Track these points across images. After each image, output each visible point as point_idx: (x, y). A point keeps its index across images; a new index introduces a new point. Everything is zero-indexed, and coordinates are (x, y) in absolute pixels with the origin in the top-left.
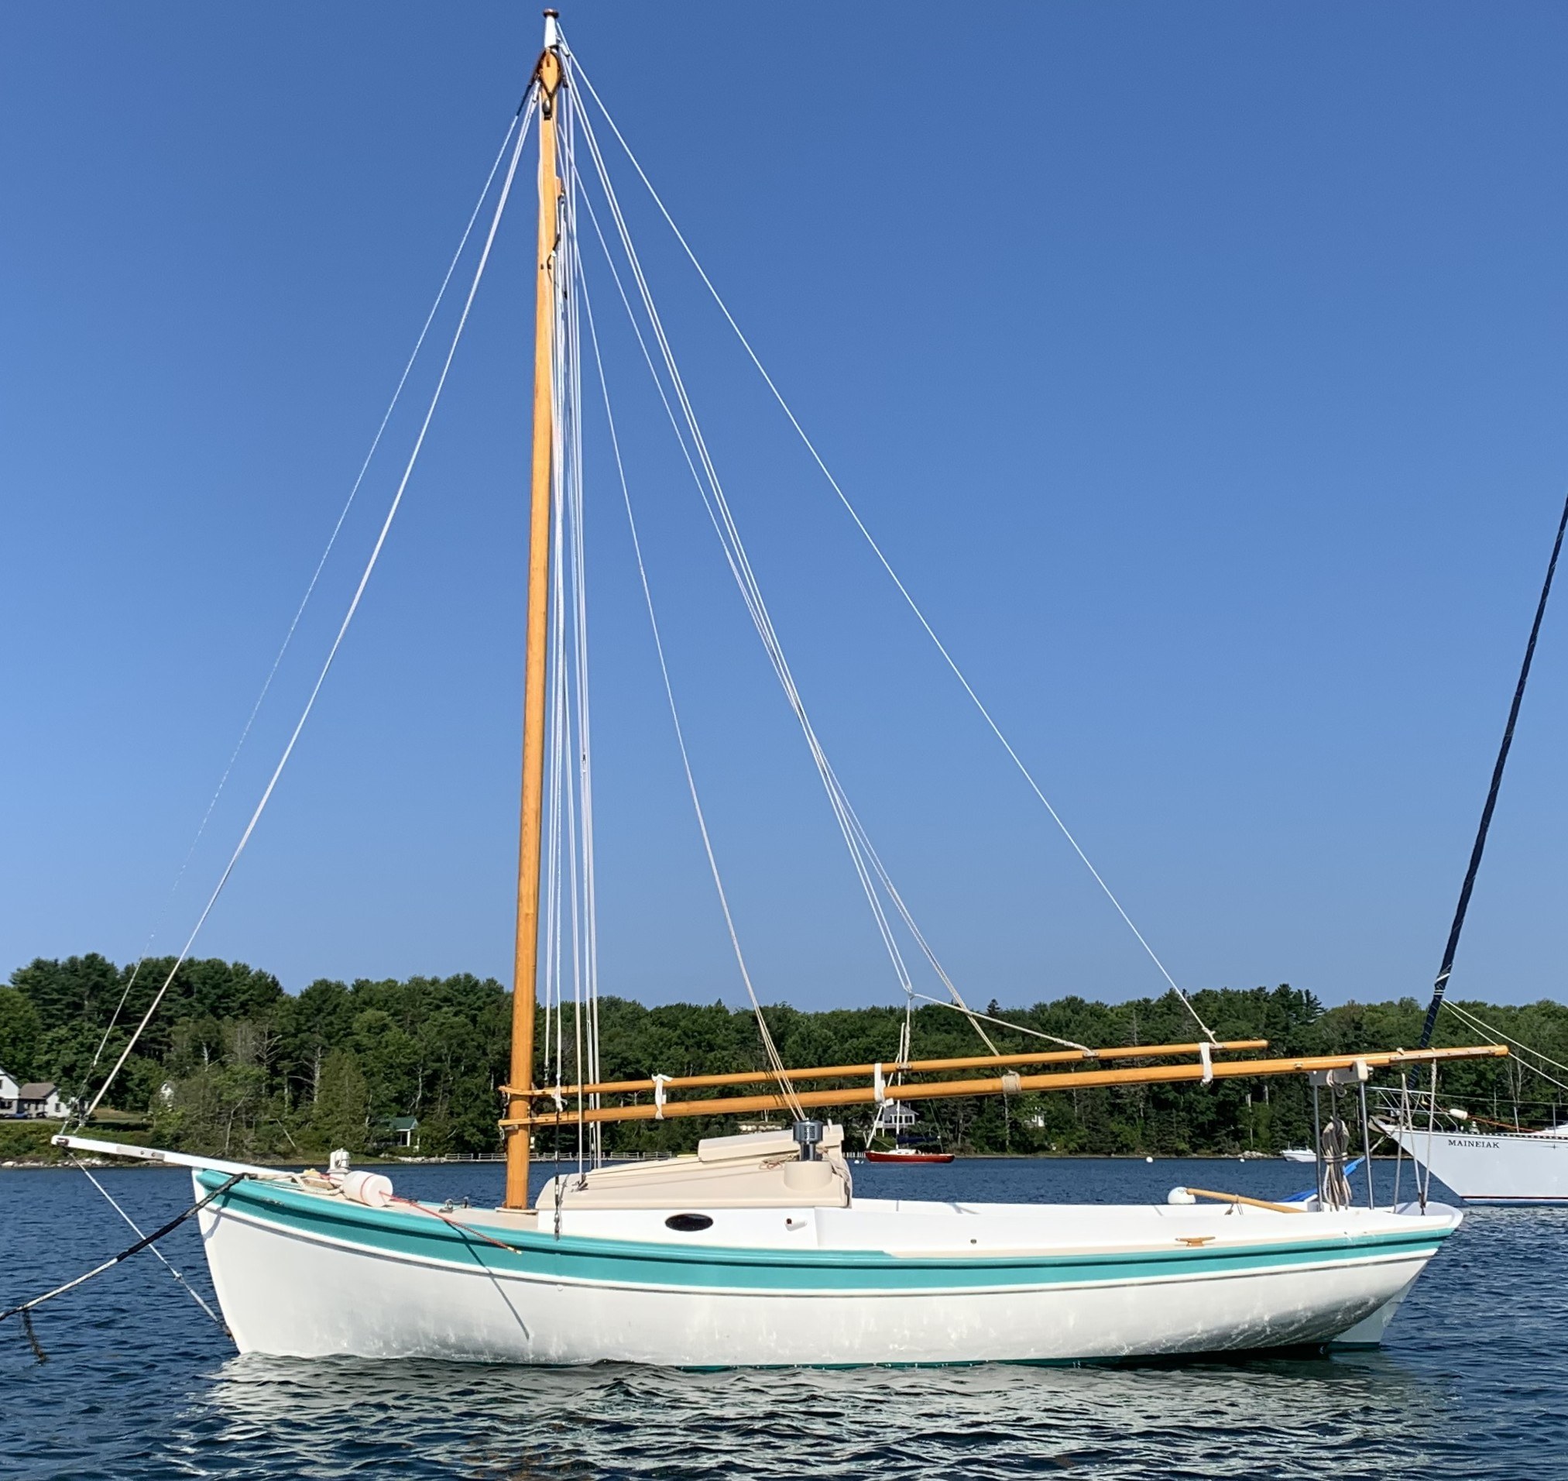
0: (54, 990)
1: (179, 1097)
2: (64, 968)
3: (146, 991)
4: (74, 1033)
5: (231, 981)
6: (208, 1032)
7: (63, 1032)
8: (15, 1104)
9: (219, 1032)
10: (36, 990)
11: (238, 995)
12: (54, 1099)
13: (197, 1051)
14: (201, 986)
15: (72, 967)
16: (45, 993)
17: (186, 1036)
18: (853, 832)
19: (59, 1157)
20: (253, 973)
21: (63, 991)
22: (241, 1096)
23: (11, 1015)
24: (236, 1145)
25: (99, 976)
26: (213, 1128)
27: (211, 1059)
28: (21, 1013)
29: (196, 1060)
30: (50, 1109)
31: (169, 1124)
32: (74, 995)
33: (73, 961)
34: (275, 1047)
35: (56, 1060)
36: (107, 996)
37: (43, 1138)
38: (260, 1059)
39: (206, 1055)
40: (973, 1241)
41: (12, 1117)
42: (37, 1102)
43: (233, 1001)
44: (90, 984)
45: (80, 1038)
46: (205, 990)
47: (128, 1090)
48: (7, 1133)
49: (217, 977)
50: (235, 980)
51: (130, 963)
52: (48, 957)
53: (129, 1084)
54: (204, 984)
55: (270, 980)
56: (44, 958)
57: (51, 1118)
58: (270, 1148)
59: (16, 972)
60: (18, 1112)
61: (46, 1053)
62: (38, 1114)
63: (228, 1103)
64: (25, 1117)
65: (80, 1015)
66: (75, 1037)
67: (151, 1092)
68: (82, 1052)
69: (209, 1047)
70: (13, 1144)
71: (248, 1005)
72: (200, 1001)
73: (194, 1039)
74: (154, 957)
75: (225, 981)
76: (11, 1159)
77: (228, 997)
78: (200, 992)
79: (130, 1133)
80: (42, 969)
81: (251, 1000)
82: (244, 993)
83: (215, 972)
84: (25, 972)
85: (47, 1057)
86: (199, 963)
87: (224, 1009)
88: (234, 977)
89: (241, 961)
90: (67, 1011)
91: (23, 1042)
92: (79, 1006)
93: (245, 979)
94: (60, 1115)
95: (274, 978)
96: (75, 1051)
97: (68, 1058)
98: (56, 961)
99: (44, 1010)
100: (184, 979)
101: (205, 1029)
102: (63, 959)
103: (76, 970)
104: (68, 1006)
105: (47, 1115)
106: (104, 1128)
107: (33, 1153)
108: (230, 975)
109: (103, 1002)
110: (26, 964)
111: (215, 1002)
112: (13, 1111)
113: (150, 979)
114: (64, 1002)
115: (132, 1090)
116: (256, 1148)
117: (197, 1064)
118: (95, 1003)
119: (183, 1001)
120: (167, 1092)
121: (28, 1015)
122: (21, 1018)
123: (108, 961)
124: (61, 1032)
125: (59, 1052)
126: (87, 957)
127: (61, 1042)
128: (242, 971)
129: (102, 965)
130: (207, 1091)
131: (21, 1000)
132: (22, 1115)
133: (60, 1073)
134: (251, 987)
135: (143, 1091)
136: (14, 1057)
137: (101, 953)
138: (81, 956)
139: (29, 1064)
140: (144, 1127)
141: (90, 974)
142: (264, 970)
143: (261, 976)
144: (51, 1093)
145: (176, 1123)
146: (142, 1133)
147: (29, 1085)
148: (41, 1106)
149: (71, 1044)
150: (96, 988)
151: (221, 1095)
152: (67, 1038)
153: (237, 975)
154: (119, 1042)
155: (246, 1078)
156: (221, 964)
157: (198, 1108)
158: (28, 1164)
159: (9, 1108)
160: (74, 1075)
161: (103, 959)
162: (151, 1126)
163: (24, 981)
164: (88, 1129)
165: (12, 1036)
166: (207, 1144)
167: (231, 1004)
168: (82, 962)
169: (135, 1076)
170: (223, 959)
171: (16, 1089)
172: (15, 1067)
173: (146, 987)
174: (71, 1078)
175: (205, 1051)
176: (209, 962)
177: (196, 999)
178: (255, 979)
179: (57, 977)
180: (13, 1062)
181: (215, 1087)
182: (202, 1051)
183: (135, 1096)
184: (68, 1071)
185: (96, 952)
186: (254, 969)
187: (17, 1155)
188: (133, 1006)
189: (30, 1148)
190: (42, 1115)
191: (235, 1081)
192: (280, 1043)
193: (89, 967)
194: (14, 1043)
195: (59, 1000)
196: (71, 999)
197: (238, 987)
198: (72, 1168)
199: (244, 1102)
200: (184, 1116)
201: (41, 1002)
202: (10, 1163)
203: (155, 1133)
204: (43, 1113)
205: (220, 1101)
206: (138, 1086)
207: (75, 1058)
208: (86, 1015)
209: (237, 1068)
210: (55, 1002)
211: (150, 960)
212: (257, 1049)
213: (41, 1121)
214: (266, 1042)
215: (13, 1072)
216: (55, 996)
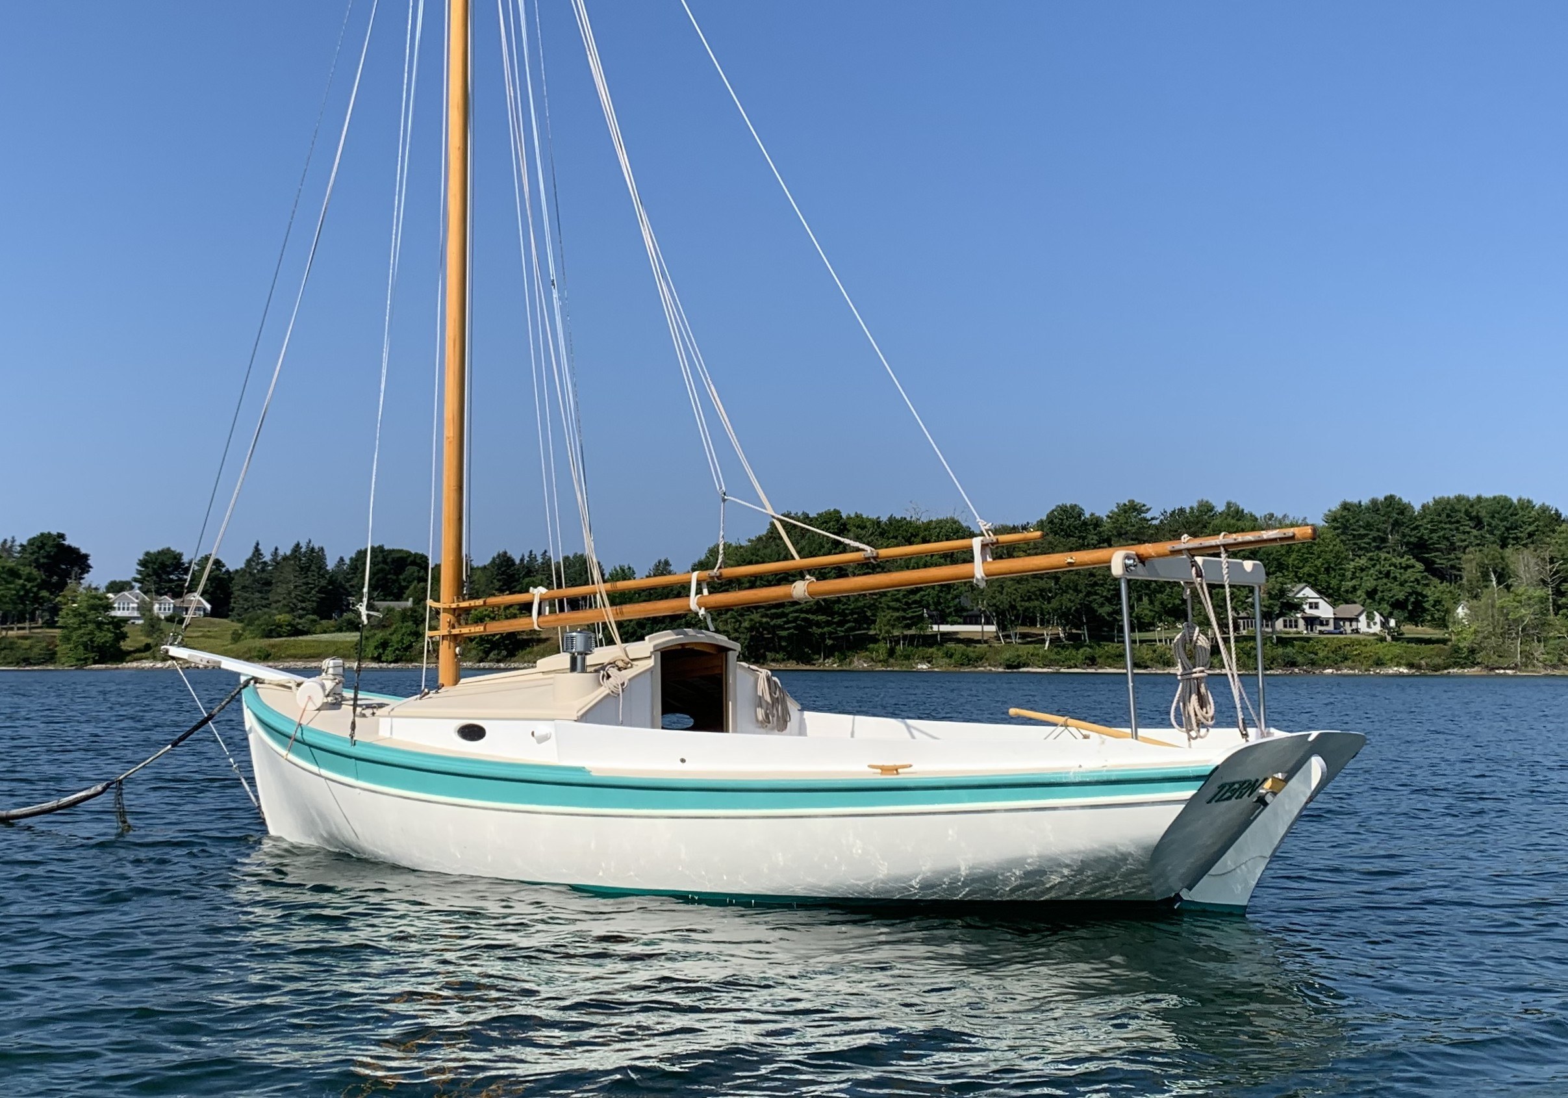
0: (1360, 526)
1: (1474, 614)
2: (1367, 508)
3: (1440, 526)
4: (1373, 562)
5: (1516, 515)
6: (1493, 560)
7: (1363, 561)
8: (1332, 622)
9: (1503, 558)
10: (1345, 528)
11: (1525, 527)
12: (1363, 618)
13: (1485, 577)
14: (1490, 520)
15: (1374, 507)
16: (1354, 530)
17: (1474, 563)
18: (677, 322)
19: (1371, 666)
20: (1537, 507)
21: (1368, 526)
22: (1527, 614)
23: (1322, 549)
24: (1527, 657)
25: (1398, 514)
26: (1504, 642)
27: (1499, 583)
28: (1331, 547)
29: (1485, 583)
30: (1362, 624)
31: (1465, 639)
32: (1378, 530)
33: (1374, 502)
34: (1557, 572)
35: (1360, 585)
36: (1407, 531)
37: (1356, 650)
38: (1544, 582)
39: (1494, 579)
40: (683, 761)
41: (1330, 633)
42: (1351, 620)
43: (1521, 532)
44: (1391, 520)
45: (1378, 567)
46: (1494, 523)
47: (1425, 610)
48: (1325, 646)
49: (1503, 512)
50: (1521, 513)
51: (1425, 502)
52: (1353, 499)
53: (1426, 605)
54: (1493, 517)
55: (1553, 512)
56: (1349, 500)
57: (1364, 634)
58: (1560, 660)
59: (1327, 513)
60: (1335, 628)
61: (1352, 579)
62: (1353, 630)
63: (1514, 620)
64: (1341, 633)
65: (1385, 547)
66: (1374, 566)
67: (1447, 611)
68: (1381, 578)
69: (1495, 572)
70: (1331, 655)
71: (1534, 535)
72: (1491, 533)
73: (1481, 565)
74: (1446, 496)
75: (1511, 515)
76: (1330, 667)
77: (1516, 528)
78: (1489, 525)
79: (1431, 646)
80: (1349, 510)
81: (1537, 530)
82: (1530, 525)
83: (1502, 507)
84: (1335, 512)
85: (1354, 582)
86: (1487, 500)
87: (1514, 539)
88: (1520, 511)
89: (1525, 497)
90: (1374, 544)
91: (1334, 570)
92: (1384, 540)
93: (1530, 512)
94: (1371, 631)
95: (1557, 510)
96: (1375, 577)
97: (1369, 584)
98: (1360, 502)
99: (1355, 544)
100: (1474, 514)
101: (1490, 557)
102: (1365, 501)
103: (1378, 510)
104: (1374, 539)
105: (1361, 632)
106: (1408, 642)
107: (1349, 663)
108: (1515, 509)
109: (1404, 536)
110: (1335, 506)
111: (1503, 533)
112: (1331, 627)
113: (1444, 516)
114: (1370, 537)
115: (1428, 610)
116: (1546, 660)
117: (1486, 587)
118: (1397, 537)
119: (1475, 532)
120: (1461, 611)
121: (1337, 548)
122: (1331, 551)
123: (1405, 500)
124: (1362, 562)
125: (1361, 578)
126: (1386, 499)
127: (1362, 570)
128: (1527, 505)
129: (1399, 504)
130: (1495, 611)
131: (1330, 535)
132: (1338, 631)
133: (1364, 596)
134: (1536, 520)
135: (1438, 610)
136: (1329, 583)
137: (1398, 495)
138: (1381, 498)
139: (1339, 588)
140: (1444, 641)
141: (1390, 512)
142: (1547, 504)
143: (1544, 509)
144: (1360, 614)
145: (1470, 638)
146: (1441, 646)
147: (1343, 606)
148: (1354, 624)
149: (1372, 571)
150: (1396, 524)
151: (1508, 614)
152: (1367, 567)
153: (1522, 509)
154: (1412, 570)
155: (1529, 599)
156: (1506, 499)
157: (1488, 625)
158: (1345, 671)
159: (1327, 624)
160: (1377, 597)
161: (1400, 499)
162: (1450, 640)
163: (1335, 520)
164: (1394, 643)
165: (1326, 566)
166: (1500, 656)
167: (1519, 535)
168: (1381, 502)
169: (1430, 598)
170: (1509, 495)
171: (1330, 609)
172: (1331, 591)
173: (1441, 522)
174: (1374, 600)
175: (1493, 576)
176: (1495, 498)
177: (1487, 531)
178: (1540, 511)
179: (1362, 516)
180: (1328, 587)
181: (1503, 607)
182: (1490, 576)
183: (1432, 616)
184: (1371, 594)
185: (1393, 493)
186: (1537, 503)
187: (1335, 664)
188: (1431, 538)
189: (1346, 659)
190: (1356, 631)
191: (1520, 602)
192: (1562, 567)
193: (1388, 506)
194: (1327, 570)
195: (1367, 535)
196: (1374, 534)
197: (1525, 519)
198: (1383, 675)
199: (1531, 620)
200: (1476, 632)
201: (1350, 537)
202: (1330, 671)
203: (1452, 646)
204: (1357, 629)
205: (1507, 619)
206: (1433, 606)
207: (1375, 583)
208: (1390, 547)
209: (1521, 590)
210: (1362, 536)
211: (1442, 499)
212: (1541, 573)
213: (1354, 636)
214: (1548, 567)
215: (1329, 596)
216: (1362, 532)
